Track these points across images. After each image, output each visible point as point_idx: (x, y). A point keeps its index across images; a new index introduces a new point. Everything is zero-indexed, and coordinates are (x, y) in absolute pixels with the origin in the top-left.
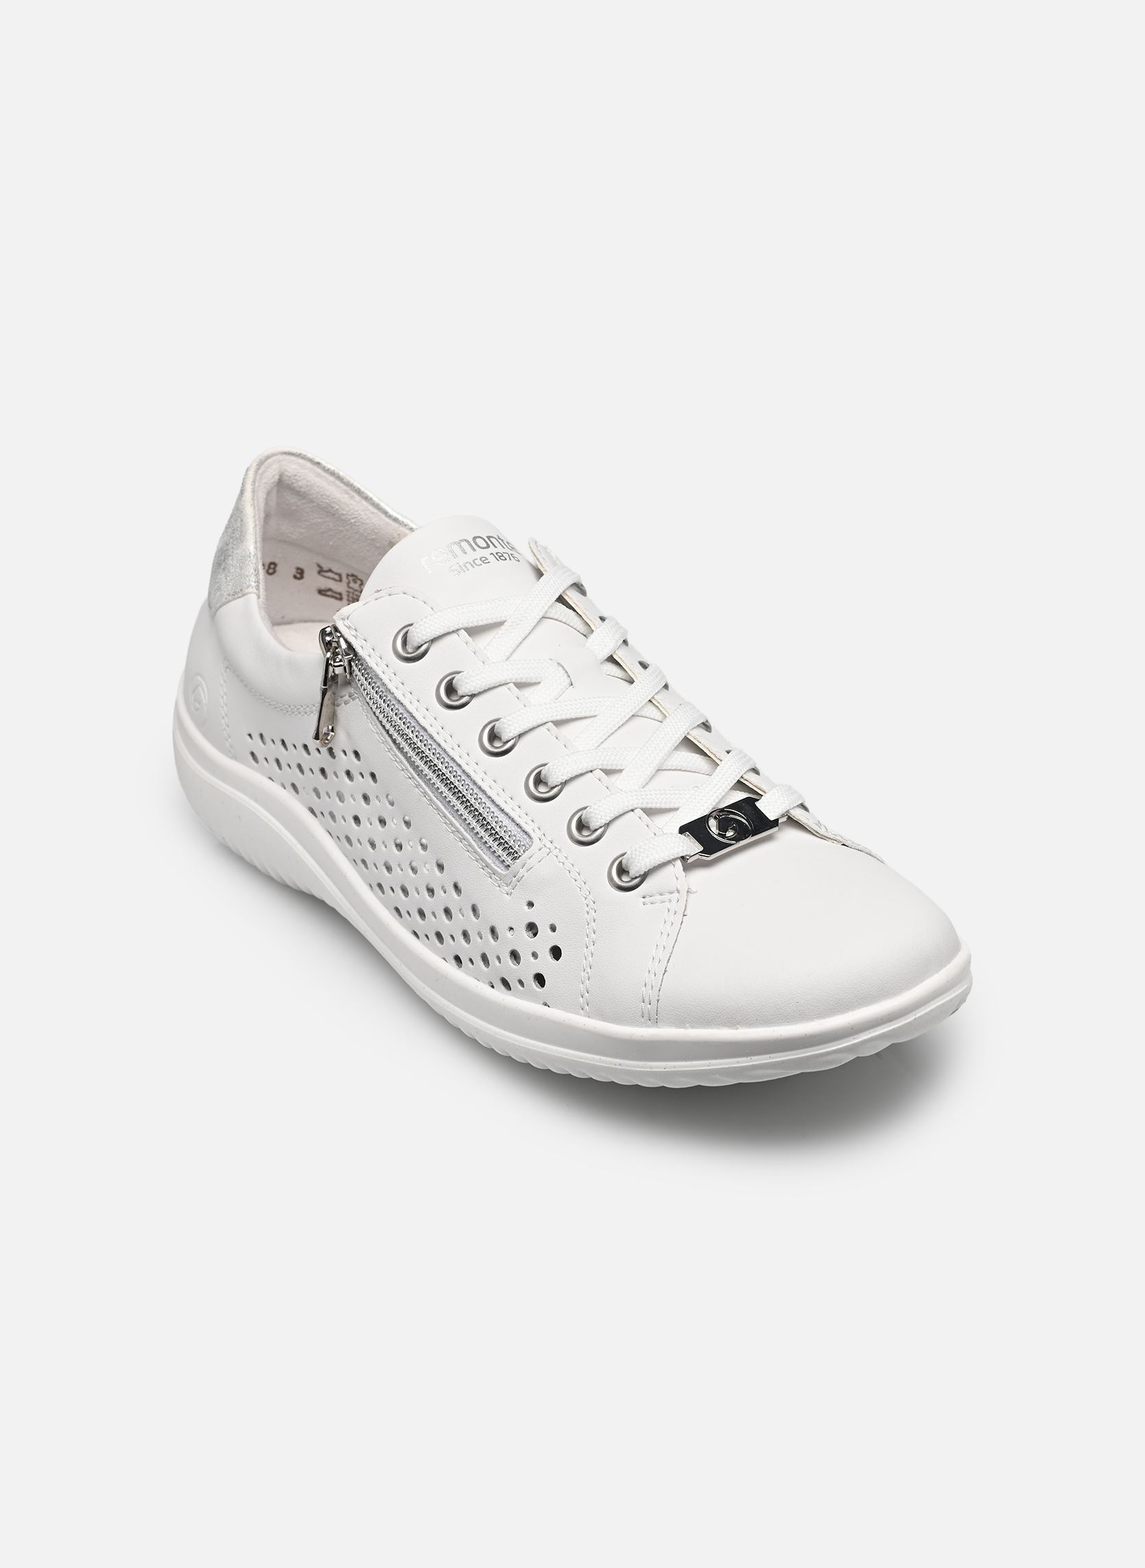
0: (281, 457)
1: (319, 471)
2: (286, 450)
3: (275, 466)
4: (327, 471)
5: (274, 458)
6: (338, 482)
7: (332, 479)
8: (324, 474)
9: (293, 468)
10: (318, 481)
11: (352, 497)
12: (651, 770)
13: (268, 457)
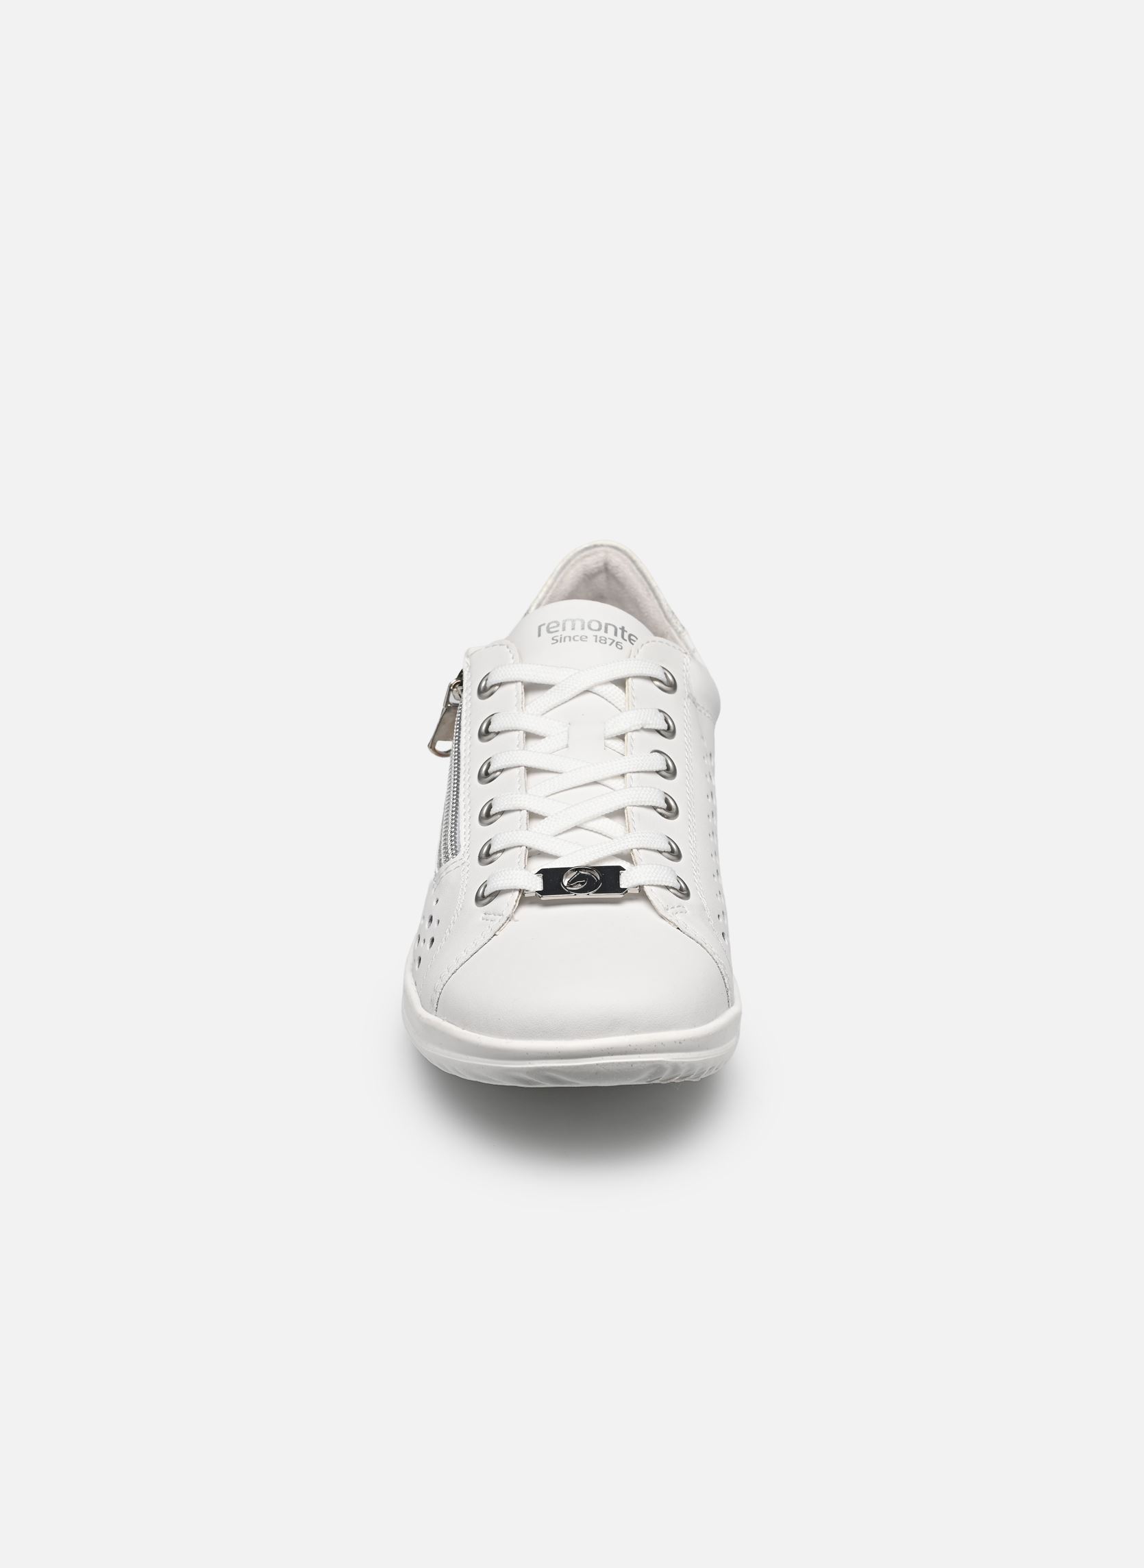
0: (609, 549)
1: (634, 568)
2: (614, 544)
3: (602, 555)
4: (639, 569)
5: (602, 548)
6: (643, 580)
7: (640, 576)
8: (637, 571)
9: (616, 560)
10: (631, 574)
11: (650, 595)
12: (572, 824)
13: (595, 546)
